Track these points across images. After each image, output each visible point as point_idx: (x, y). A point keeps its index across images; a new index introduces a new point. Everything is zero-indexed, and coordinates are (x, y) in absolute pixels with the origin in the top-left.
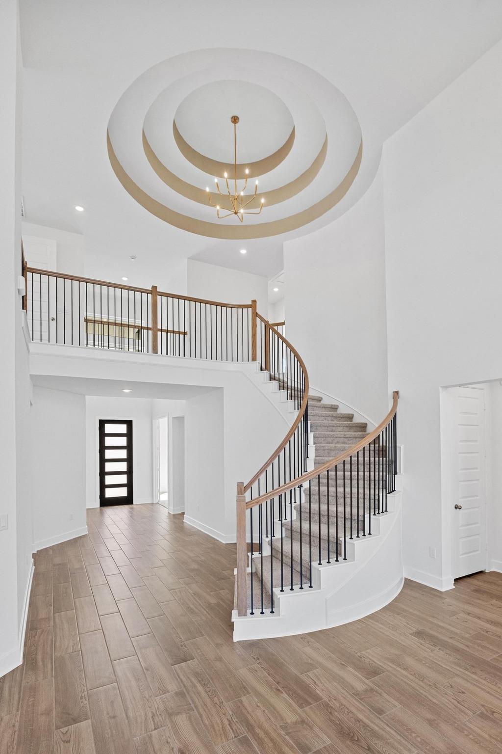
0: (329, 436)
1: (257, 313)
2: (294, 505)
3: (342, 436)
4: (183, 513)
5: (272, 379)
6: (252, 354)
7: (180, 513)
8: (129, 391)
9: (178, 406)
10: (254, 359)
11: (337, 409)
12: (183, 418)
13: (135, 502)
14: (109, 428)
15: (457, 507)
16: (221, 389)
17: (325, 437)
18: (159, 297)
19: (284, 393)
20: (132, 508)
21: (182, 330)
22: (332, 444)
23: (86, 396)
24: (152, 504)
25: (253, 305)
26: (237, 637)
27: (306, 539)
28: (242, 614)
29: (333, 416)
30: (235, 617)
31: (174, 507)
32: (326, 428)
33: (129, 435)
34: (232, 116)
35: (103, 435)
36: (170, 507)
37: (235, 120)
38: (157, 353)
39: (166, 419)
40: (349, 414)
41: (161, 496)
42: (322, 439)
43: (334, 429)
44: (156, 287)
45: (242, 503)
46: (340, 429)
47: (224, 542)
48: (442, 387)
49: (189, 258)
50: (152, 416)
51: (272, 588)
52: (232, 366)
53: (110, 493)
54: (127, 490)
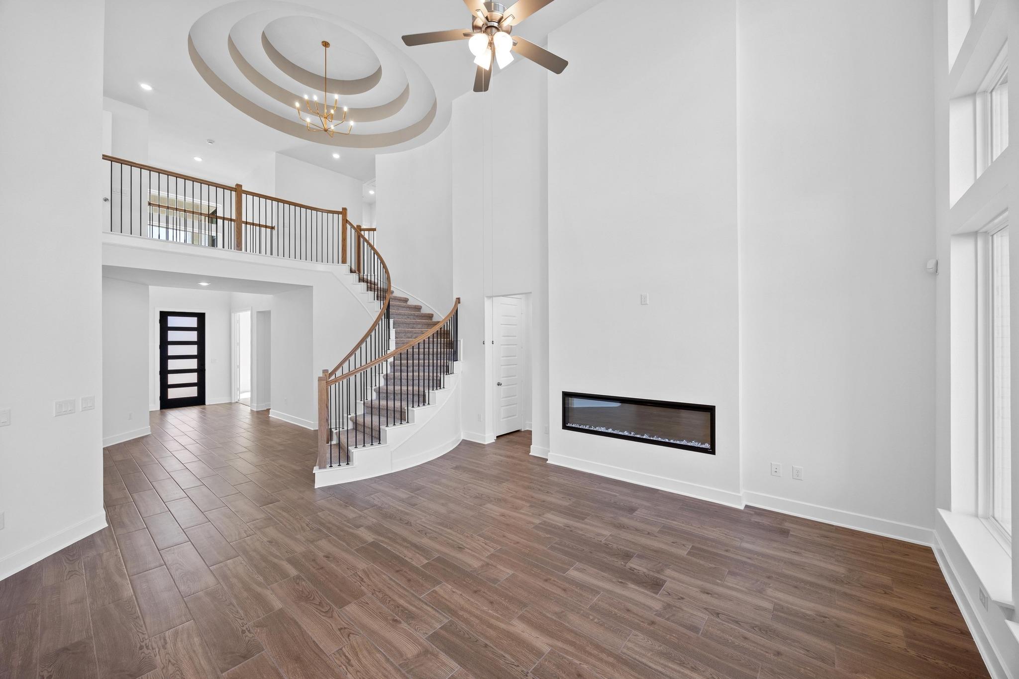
0: (408, 332)
1: (347, 220)
2: (373, 388)
3: (420, 332)
4: (268, 410)
5: (361, 280)
6: (342, 257)
7: (265, 409)
8: (207, 284)
9: (264, 301)
10: (344, 261)
11: (420, 309)
12: (269, 312)
13: (207, 402)
14: (172, 321)
15: (499, 384)
16: (310, 288)
17: (405, 332)
18: (244, 196)
19: (371, 293)
20: (204, 409)
21: (269, 224)
22: (411, 338)
23: (150, 286)
24: (230, 403)
25: (344, 212)
26: (318, 485)
27: (383, 412)
28: (322, 467)
29: (415, 315)
30: (316, 470)
31: (257, 404)
32: (408, 325)
33: (201, 329)
34: (323, 40)
35: (164, 329)
36: (253, 404)
37: (326, 44)
38: (241, 250)
39: (249, 313)
40: (429, 314)
41: (241, 395)
42: (403, 335)
43: (415, 326)
44: (241, 186)
45: (323, 382)
46: (419, 326)
47: (312, 429)
48: (487, 297)
49: (276, 152)
50: (230, 309)
51: (348, 447)
52: (321, 267)
53: (173, 394)
54: (198, 389)
